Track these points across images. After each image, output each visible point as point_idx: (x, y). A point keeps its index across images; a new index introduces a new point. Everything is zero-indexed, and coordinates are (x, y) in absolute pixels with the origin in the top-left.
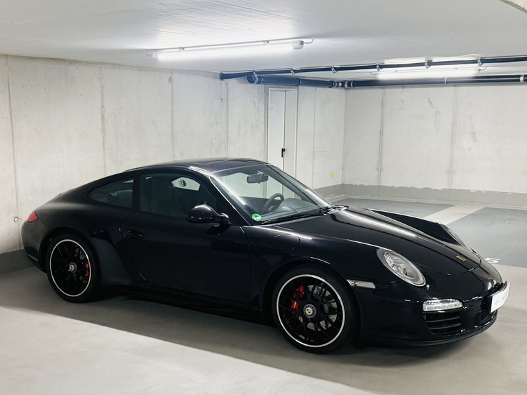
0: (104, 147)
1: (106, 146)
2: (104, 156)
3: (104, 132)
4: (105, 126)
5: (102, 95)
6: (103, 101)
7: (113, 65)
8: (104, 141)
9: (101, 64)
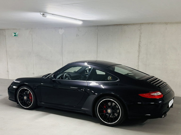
0: (139, 58)
1: (140, 58)
2: (138, 62)
3: (139, 51)
4: (140, 49)
5: (140, 36)
6: (140, 39)
7: (148, 23)
8: (139, 55)
9: (141, 24)
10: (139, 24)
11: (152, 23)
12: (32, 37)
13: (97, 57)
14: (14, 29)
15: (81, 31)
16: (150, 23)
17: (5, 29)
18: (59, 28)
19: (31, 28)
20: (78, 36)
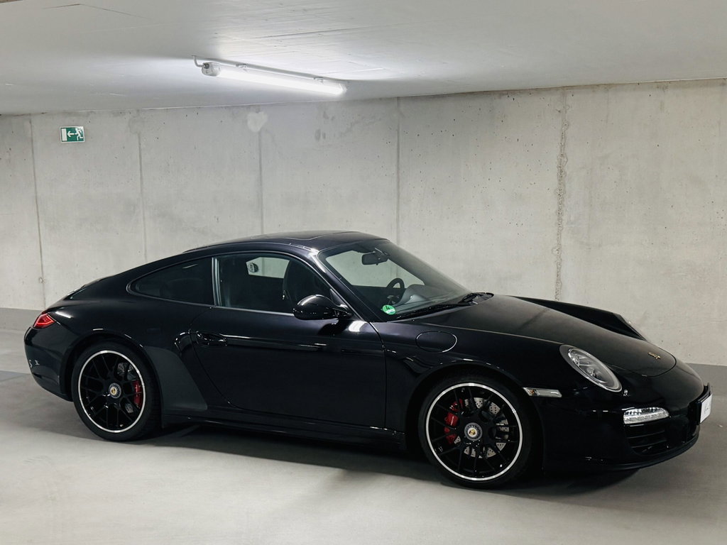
0: (560, 219)
1: (565, 218)
2: (559, 234)
3: (561, 194)
4: (564, 186)
5: (563, 136)
6: (563, 146)
7: (594, 87)
8: (560, 209)
9: (565, 89)
10: (557, 89)
11: (608, 87)
12: (140, 144)
13: (398, 220)
14: (68, 114)
15: (333, 118)
16: (598, 85)
17: (30, 114)
18: (249, 107)
19: (138, 111)
20: (321, 136)
